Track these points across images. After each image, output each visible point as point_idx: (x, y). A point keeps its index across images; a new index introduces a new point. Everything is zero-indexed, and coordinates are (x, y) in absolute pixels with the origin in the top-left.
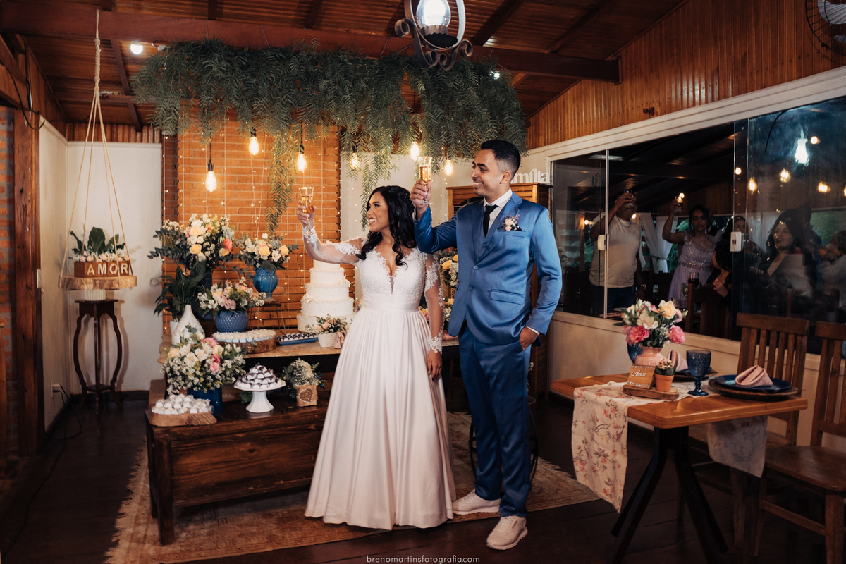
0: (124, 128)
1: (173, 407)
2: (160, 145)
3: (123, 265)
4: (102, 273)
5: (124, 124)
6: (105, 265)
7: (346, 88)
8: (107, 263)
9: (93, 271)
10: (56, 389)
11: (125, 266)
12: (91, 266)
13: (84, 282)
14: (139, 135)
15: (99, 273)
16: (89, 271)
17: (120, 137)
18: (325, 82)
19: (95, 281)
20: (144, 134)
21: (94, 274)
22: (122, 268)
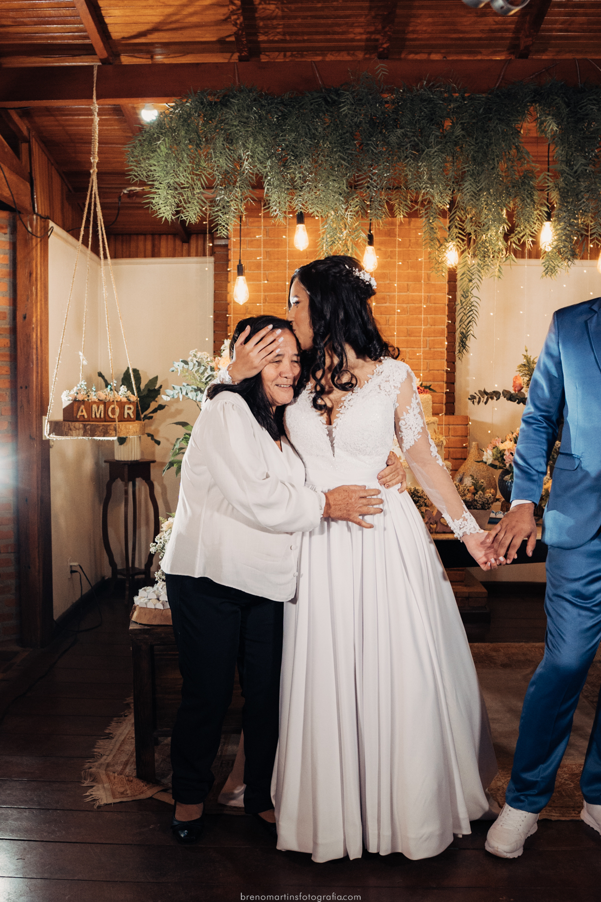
0: (167, 239)
1: (158, 599)
2: (212, 259)
3: (127, 406)
4: (98, 416)
5: (167, 234)
6: (102, 407)
7: (432, 139)
8: (105, 403)
9: (85, 413)
10: (74, 569)
11: (129, 409)
12: (83, 407)
13: (72, 427)
14: (186, 246)
15: (94, 416)
16: (80, 414)
17: (163, 250)
18: (399, 132)
19: (85, 426)
20: (192, 246)
21: (86, 417)
22: (126, 411)
